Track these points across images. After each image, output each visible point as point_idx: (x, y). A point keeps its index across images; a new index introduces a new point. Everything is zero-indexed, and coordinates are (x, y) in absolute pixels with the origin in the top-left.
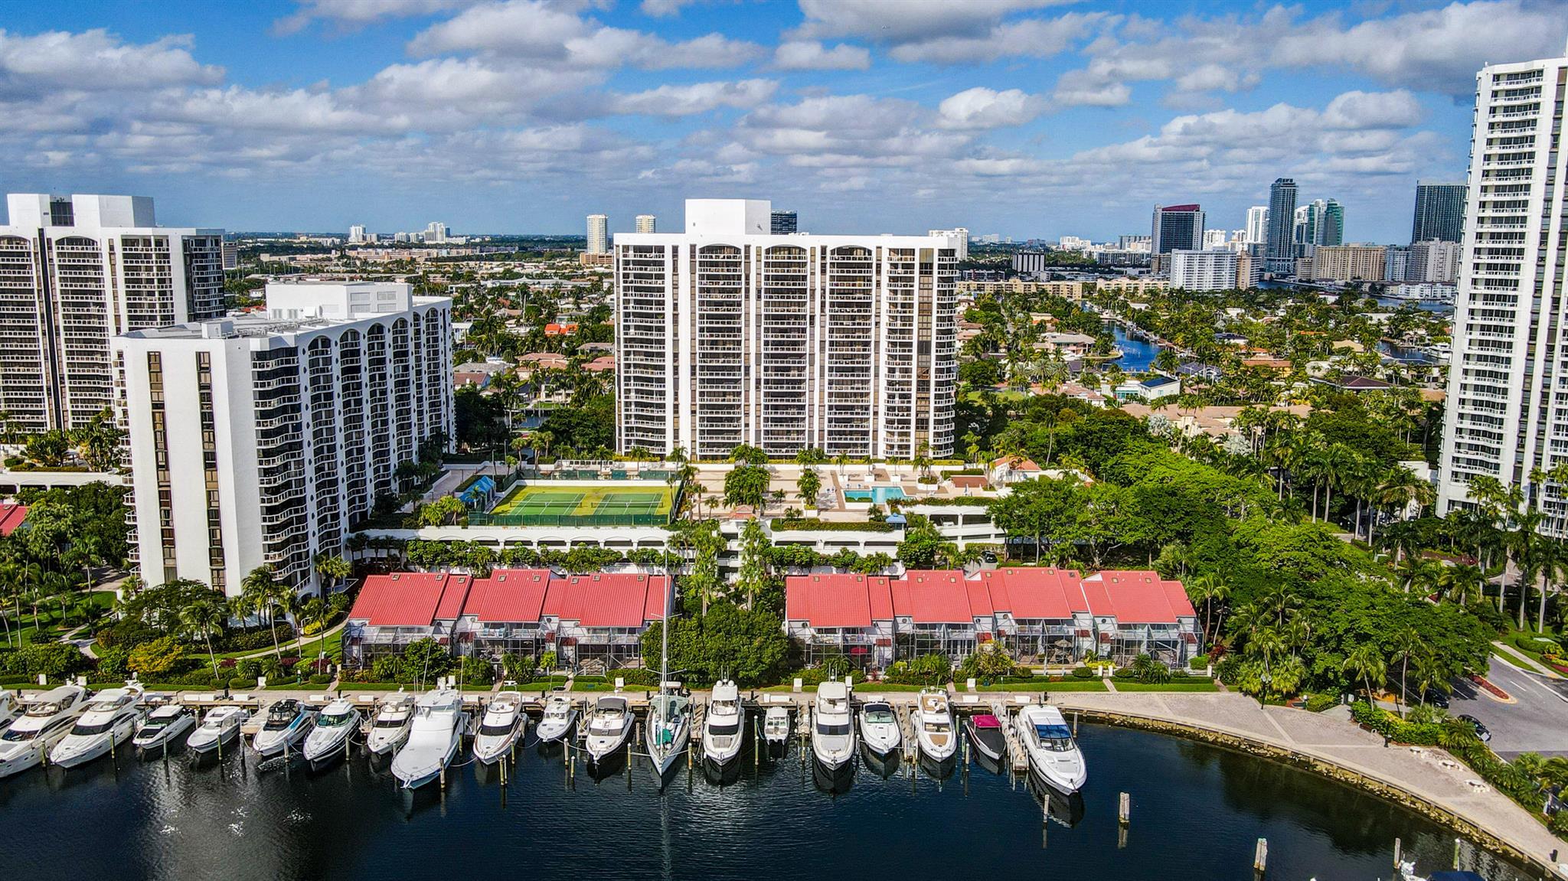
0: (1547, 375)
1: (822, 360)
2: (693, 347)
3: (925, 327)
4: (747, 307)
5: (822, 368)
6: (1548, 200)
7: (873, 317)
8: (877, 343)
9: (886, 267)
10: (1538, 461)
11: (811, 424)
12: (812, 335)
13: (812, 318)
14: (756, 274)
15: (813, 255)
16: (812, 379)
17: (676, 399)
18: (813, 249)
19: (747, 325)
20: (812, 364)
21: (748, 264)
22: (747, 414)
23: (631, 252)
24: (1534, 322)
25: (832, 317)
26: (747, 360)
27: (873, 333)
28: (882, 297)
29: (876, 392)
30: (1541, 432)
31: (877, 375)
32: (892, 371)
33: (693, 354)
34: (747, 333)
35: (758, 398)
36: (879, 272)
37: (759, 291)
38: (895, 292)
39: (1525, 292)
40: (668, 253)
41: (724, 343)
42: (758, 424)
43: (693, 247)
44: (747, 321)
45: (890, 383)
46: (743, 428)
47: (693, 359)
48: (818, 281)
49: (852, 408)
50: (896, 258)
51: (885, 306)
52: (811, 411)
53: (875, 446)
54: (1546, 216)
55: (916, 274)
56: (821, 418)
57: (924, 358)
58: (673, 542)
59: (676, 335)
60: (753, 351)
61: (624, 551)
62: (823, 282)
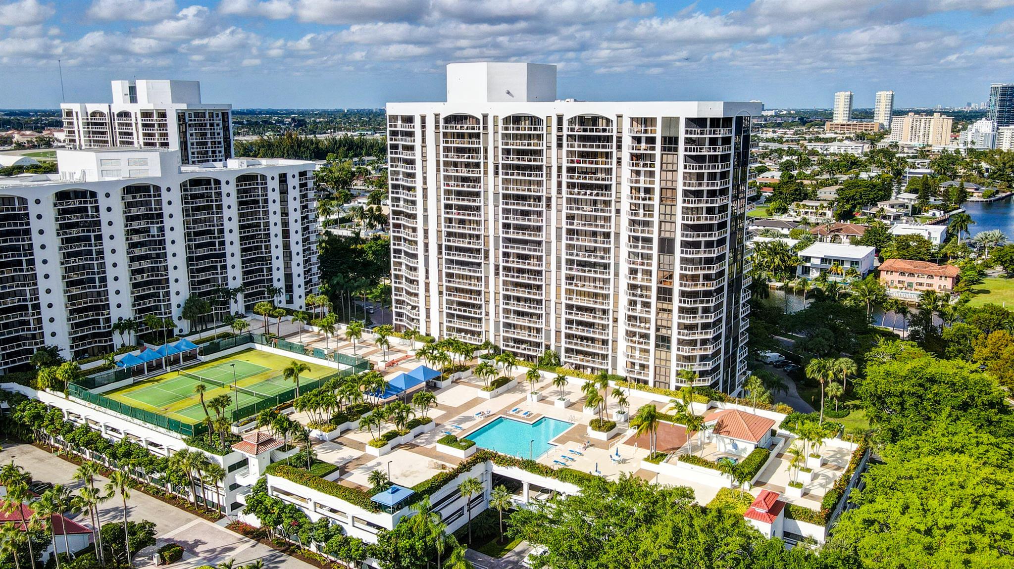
1: (559, 250)
2: (439, 224)
3: (667, 219)
4: (486, 184)
5: (559, 259)
7: (613, 203)
8: (617, 235)
9: (627, 141)
11: (548, 321)
12: (549, 220)
13: (549, 199)
14: (494, 147)
15: (549, 125)
16: (549, 271)
17: (427, 278)
18: (549, 118)
19: (486, 204)
20: (549, 254)
21: (486, 135)
22: (487, 302)
25: (569, 201)
26: (487, 242)
27: (613, 222)
28: (623, 178)
29: (617, 294)
31: (617, 274)
32: (633, 272)
33: (439, 231)
34: (487, 213)
36: (619, 147)
37: (496, 167)
38: (638, 173)
40: (417, 122)
41: (469, 222)
42: (497, 314)
43: (438, 117)
44: (486, 199)
45: (631, 286)
46: (483, 316)
48: (554, 156)
49: (593, 309)
50: (637, 130)
51: (625, 190)
52: (548, 307)
53: (615, 359)
55: (659, 150)
56: (559, 317)
57: (666, 258)
59: (425, 210)
60: (491, 232)
62: (559, 158)
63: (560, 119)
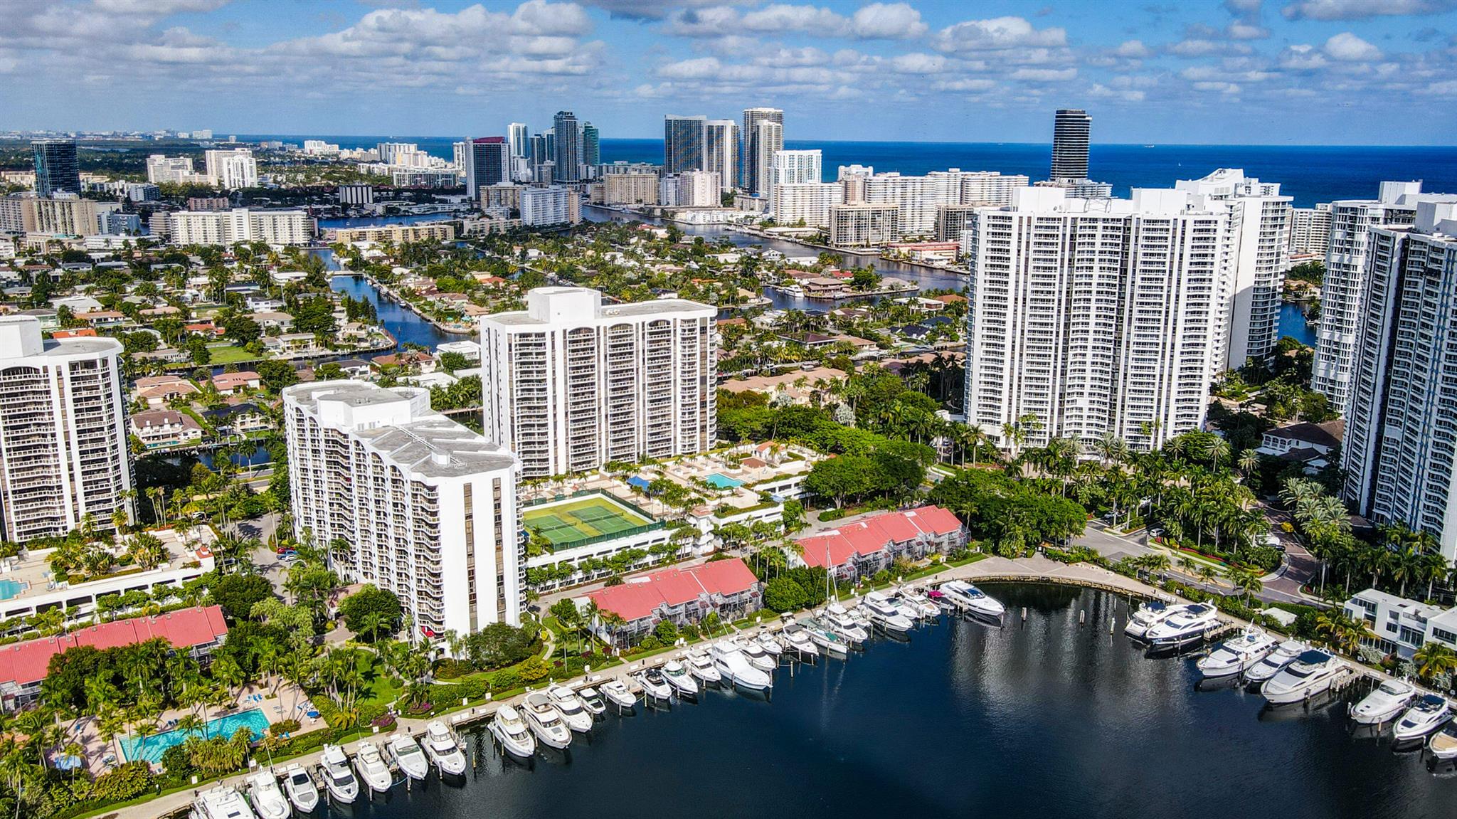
0: (1020, 368)
1: (644, 396)
2: (566, 399)
3: (703, 366)
4: (599, 367)
5: (644, 401)
6: (1017, 282)
7: (672, 365)
8: (675, 381)
9: (679, 331)
10: (1018, 411)
11: (638, 439)
12: (638, 381)
13: (637, 370)
14: (604, 346)
15: (637, 328)
16: (638, 410)
17: (555, 436)
18: (637, 324)
19: (599, 379)
20: (638, 399)
21: (598, 339)
22: (600, 439)
23: (518, 338)
24: (1014, 342)
25: (649, 368)
26: (599, 403)
27: (672, 375)
28: (677, 350)
29: (675, 412)
30: (1019, 396)
31: (675, 402)
32: (684, 397)
33: (566, 404)
34: (599, 385)
35: (607, 427)
36: (675, 336)
37: (605, 356)
38: (684, 347)
39: (1009, 327)
40: (548, 336)
41: (583, 394)
42: (607, 444)
43: (565, 331)
44: (599, 377)
45: (683, 405)
46: (597, 449)
47: (566, 407)
48: (641, 344)
49: (660, 425)
50: (686, 326)
51: (679, 356)
52: (638, 430)
53: (675, 447)
54: (1017, 290)
55: (698, 335)
56: (644, 434)
57: (703, 386)
58: (673, 537)
59: (554, 392)
60: (603, 396)
61: (646, 548)
62: (644, 345)
63: (643, 324)
